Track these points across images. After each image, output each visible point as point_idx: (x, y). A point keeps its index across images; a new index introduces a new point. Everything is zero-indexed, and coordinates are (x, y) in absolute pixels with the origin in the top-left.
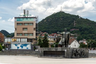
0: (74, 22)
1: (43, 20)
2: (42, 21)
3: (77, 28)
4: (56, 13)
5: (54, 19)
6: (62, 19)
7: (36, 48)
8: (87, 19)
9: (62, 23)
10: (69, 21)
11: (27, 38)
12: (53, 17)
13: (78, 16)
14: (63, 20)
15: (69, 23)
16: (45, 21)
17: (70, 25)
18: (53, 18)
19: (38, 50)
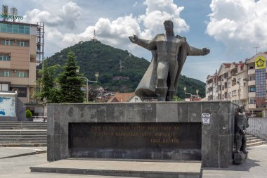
0: (120, 63)
1: (57, 55)
2: (53, 57)
3: (126, 76)
4: (84, 43)
5: (80, 54)
6: (96, 56)
7: (37, 114)
8: (143, 59)
9: (96, 64)
10: (111, 60)
11: (9, 83)
12: (79, 50)
13: (126, 53)
14: (98, 57)
15: (110, 65)
16: (61, 56)
17: (111, 68)
18: (79, 52)
19: (41, 120)
